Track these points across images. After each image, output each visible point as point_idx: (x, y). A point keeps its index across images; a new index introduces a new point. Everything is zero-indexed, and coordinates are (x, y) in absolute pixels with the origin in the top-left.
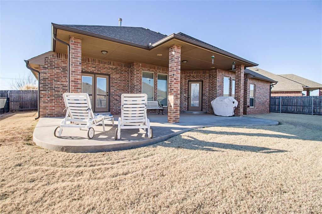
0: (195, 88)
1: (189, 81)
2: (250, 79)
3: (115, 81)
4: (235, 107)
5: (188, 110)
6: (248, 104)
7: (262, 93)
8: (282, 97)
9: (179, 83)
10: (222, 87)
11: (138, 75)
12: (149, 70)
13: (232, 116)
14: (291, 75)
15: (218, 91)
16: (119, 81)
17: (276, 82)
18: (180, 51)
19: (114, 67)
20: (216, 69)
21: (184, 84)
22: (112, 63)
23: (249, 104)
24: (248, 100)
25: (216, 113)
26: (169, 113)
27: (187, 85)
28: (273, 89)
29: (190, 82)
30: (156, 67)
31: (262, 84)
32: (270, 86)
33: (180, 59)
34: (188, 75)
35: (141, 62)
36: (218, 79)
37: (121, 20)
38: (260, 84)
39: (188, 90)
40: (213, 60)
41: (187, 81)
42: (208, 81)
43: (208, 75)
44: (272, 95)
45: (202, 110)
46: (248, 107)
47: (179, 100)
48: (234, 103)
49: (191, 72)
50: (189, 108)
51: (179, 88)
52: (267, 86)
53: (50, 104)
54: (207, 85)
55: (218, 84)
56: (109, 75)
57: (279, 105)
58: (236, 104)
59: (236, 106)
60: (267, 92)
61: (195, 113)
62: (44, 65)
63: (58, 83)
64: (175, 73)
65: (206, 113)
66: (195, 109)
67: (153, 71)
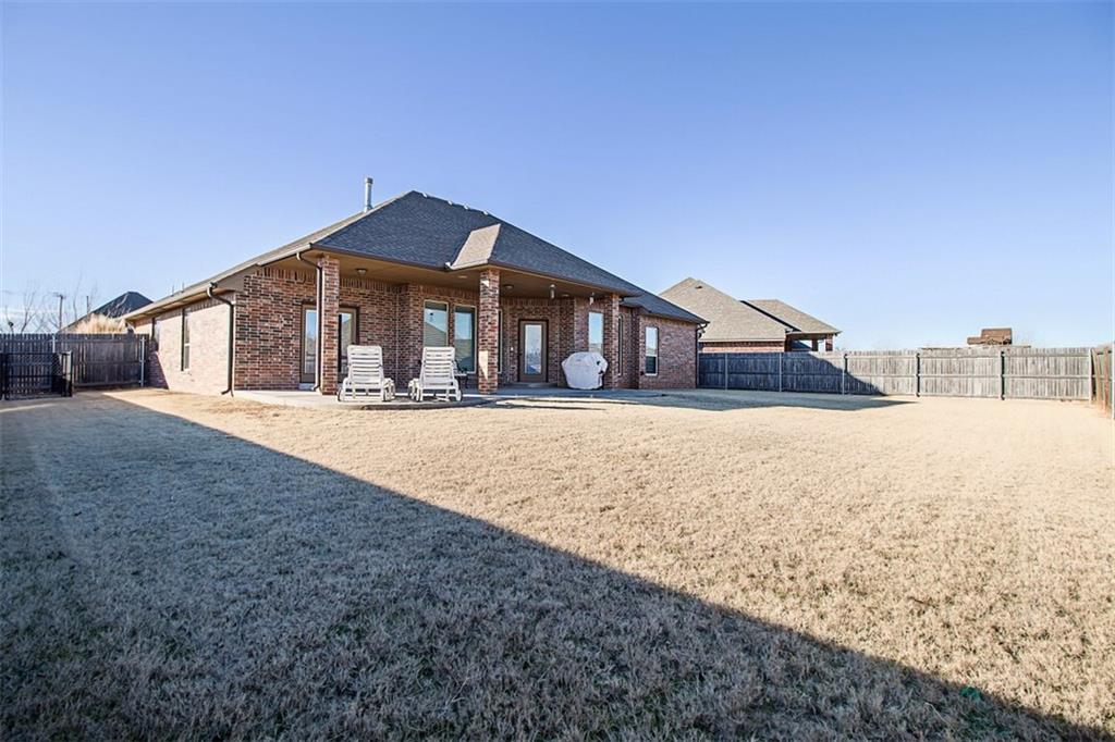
0: (533, 335)
1: (520, 320)
2: (645, 316)
3: (370, 321)
4: (602, 372)
5: (519, 381)
6: (642, 368)
7: (675, 345)
8: (729, 354)
9: (497, 330)
10: (585, 332)
11: (417, 308)
12: (439, 298)
13: (598, 389)
14: (773, 301)
15: (576, 342)
16: (377, 321)
17: (707, 323)
18: (497, 278)
19: (368, 292)
20: (571, 298)
21: (509, 326)
22: (364, 284)
23: (644, 368)
24: (642, 361)
25: (571, 384)
26: (480, 386)
27: (516, 329)
28: (704, 338)
29: (523, 322)
30: (453, 293)
31: (676, 326)
32: (696, 331)
33: (497, 292)
34: (519, 307)
35: (421, 284)
36: (578, 317)
37: (370, 181)
38: (671, 328)
39: (519, 340)
40: (553, 293)
41: (517, 319)
42: (557, 320)
43: (558, 307)
44: (706, 350)
45: (547, 381)
46: (642, 373)
47: (496, 357)
48: (598, 363)
49: (524, 301)
50: (522, 377)
51: (497, 338)
52: (690, 332)
53: (251, 366)
54: (556, 330)
55: (577, 328)
56: (358, 309)
57: (723, 373)
58: (604, 365)
59: (604, 370)
60: (688, 343)
61: (532, 385)
62: (241, 290)
63: (266, 324)
64: (490, 313)
65: (555, 386)
66: (534, 377)
67: (445, 300)
